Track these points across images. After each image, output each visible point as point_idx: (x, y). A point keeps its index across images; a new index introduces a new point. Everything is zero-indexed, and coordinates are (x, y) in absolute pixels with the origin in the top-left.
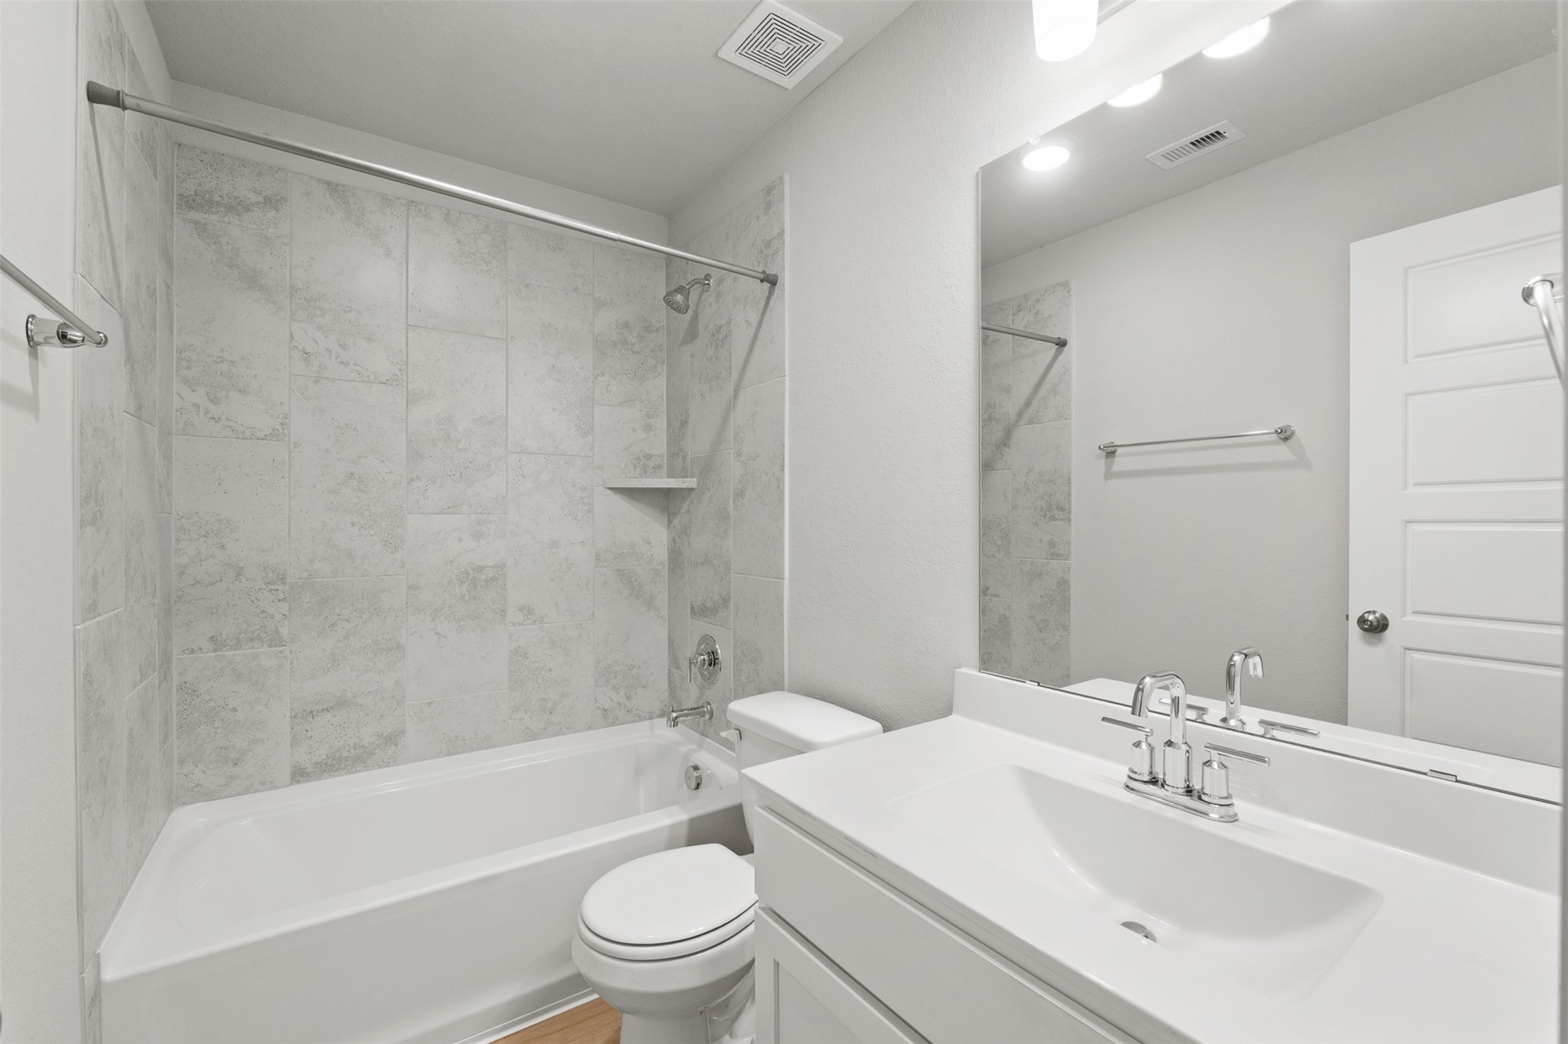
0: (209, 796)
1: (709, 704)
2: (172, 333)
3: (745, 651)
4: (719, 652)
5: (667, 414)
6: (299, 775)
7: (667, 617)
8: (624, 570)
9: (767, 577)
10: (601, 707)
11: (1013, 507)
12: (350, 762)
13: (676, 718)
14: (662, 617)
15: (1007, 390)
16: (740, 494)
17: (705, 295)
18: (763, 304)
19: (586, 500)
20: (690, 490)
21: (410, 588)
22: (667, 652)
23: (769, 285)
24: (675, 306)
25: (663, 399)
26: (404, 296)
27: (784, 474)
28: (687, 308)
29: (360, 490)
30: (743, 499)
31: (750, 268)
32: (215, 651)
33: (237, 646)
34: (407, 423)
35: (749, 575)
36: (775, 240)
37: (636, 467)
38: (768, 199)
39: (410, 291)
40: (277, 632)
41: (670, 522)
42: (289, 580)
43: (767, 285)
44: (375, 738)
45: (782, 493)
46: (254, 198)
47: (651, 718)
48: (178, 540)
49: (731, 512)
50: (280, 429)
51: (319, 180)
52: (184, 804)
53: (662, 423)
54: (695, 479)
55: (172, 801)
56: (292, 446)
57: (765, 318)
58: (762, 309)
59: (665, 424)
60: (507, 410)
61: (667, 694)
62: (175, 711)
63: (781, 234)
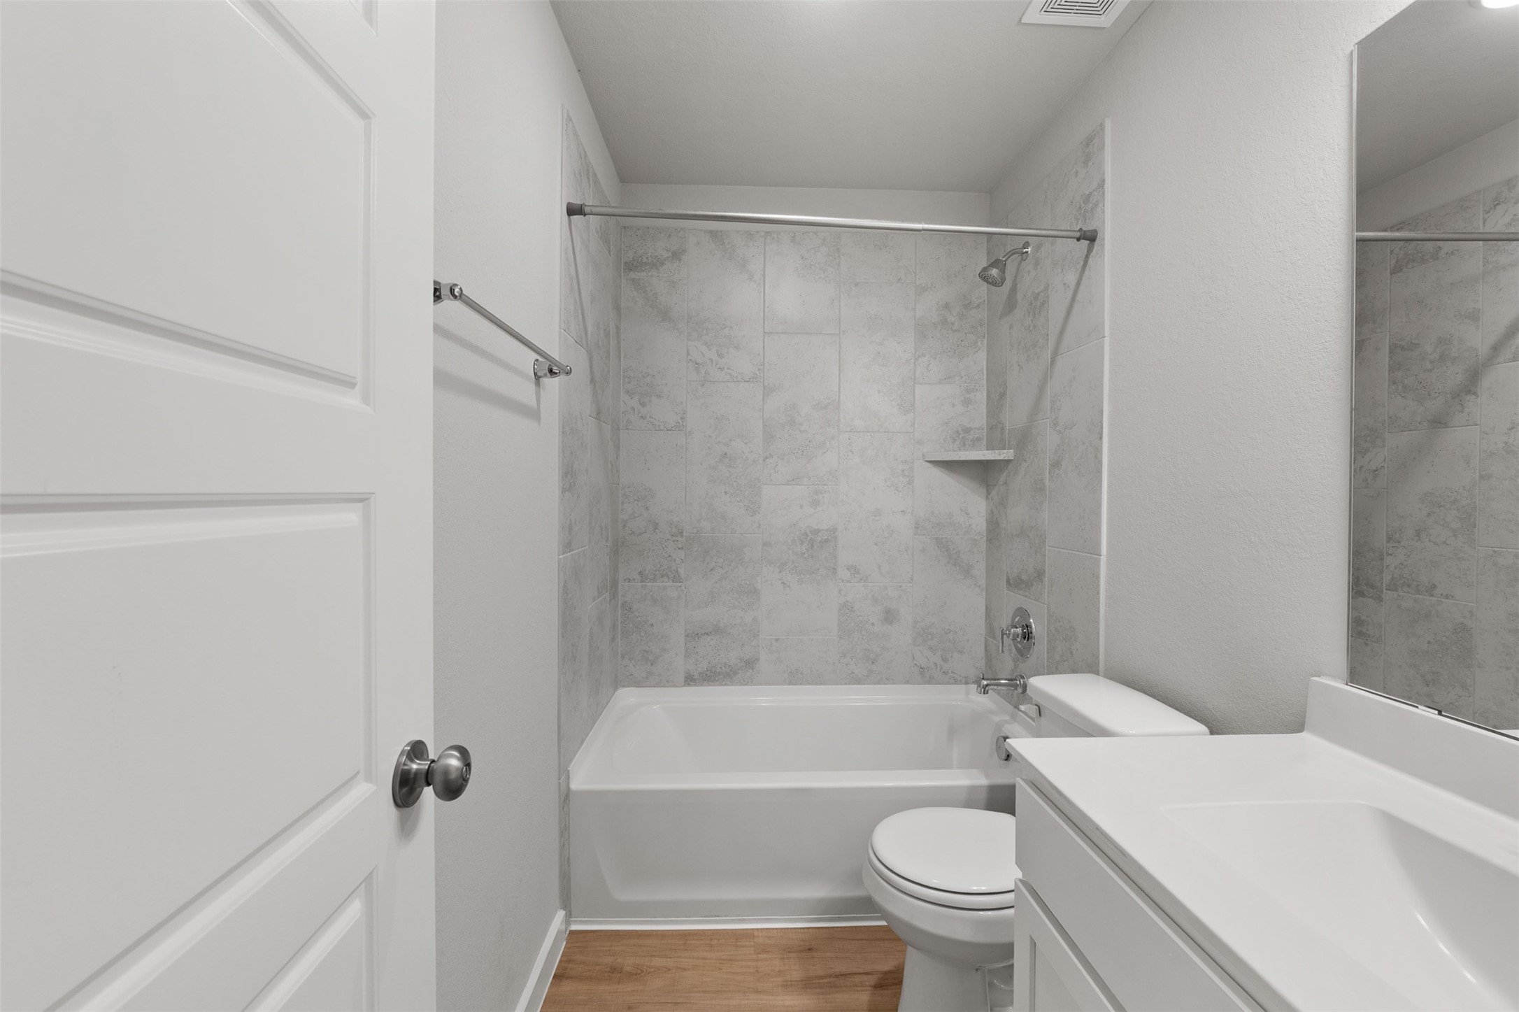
0: (638, 684)
1: (1023, 677)
2: (620, 358)
3: (1059, 628)
4: (1033, 626)
5: (988, 388)
6: (690, 680)
7: (984, 587)
8: (942, 538)
9: (1083, 552)
10: (918, 664)
11: (1481, 477)
12: (721, 676)
13: (987, 685)
14: (979, 587)
15: (1474, 317)
16: (1056, 464)
17: (1024, 263)
18: (1082, 263)
19: (906, 473)
20: (1009, 461)
21: (764, 544)
22: (984, 621)
23: (1088, 242)
24: (990, 280)
25: (983, 373)
26: (762, 309)
27: (1102, 443)
28: (1003, 280)
29: (730, 466)
30: (1059, 470)
31: (1069, 229)
32: (642, 582)
33: (654, 580)
34: (763, 411)
35: (1064, 549)
36: (1096, 193)
37: (954, 441)
38: (1087, 151)
39: (766, 305)
40: (677, 572)
41: (988, 493)
42: (684, 534)
43: (1085, 243)
44: (739, 661)
45: (1100, 462)
46: (666, 255)
47: (967, 683)
48: (623, 503)
49: (1047, 484)
50: (680, 421)
51: (705, 231)
52: (624, 686)
53: (982, 396)
54: (1012, 451)
55: (617, 684)
56: (688, 435)
57: (1084, 278)
58: (1080, 269)
59: (985, 398)
60: (839, 396)
61: (983, 663)
62: (620, 621)
63: (1102, 184)
